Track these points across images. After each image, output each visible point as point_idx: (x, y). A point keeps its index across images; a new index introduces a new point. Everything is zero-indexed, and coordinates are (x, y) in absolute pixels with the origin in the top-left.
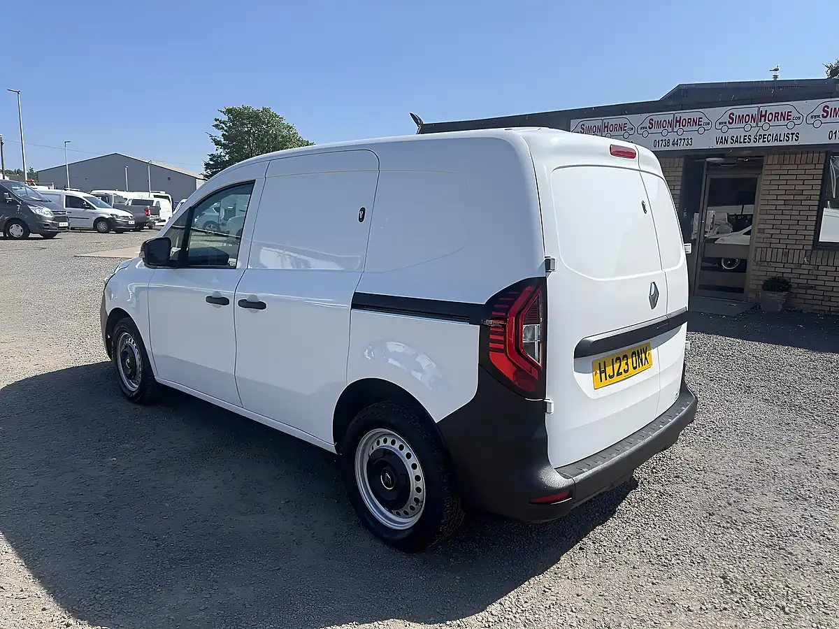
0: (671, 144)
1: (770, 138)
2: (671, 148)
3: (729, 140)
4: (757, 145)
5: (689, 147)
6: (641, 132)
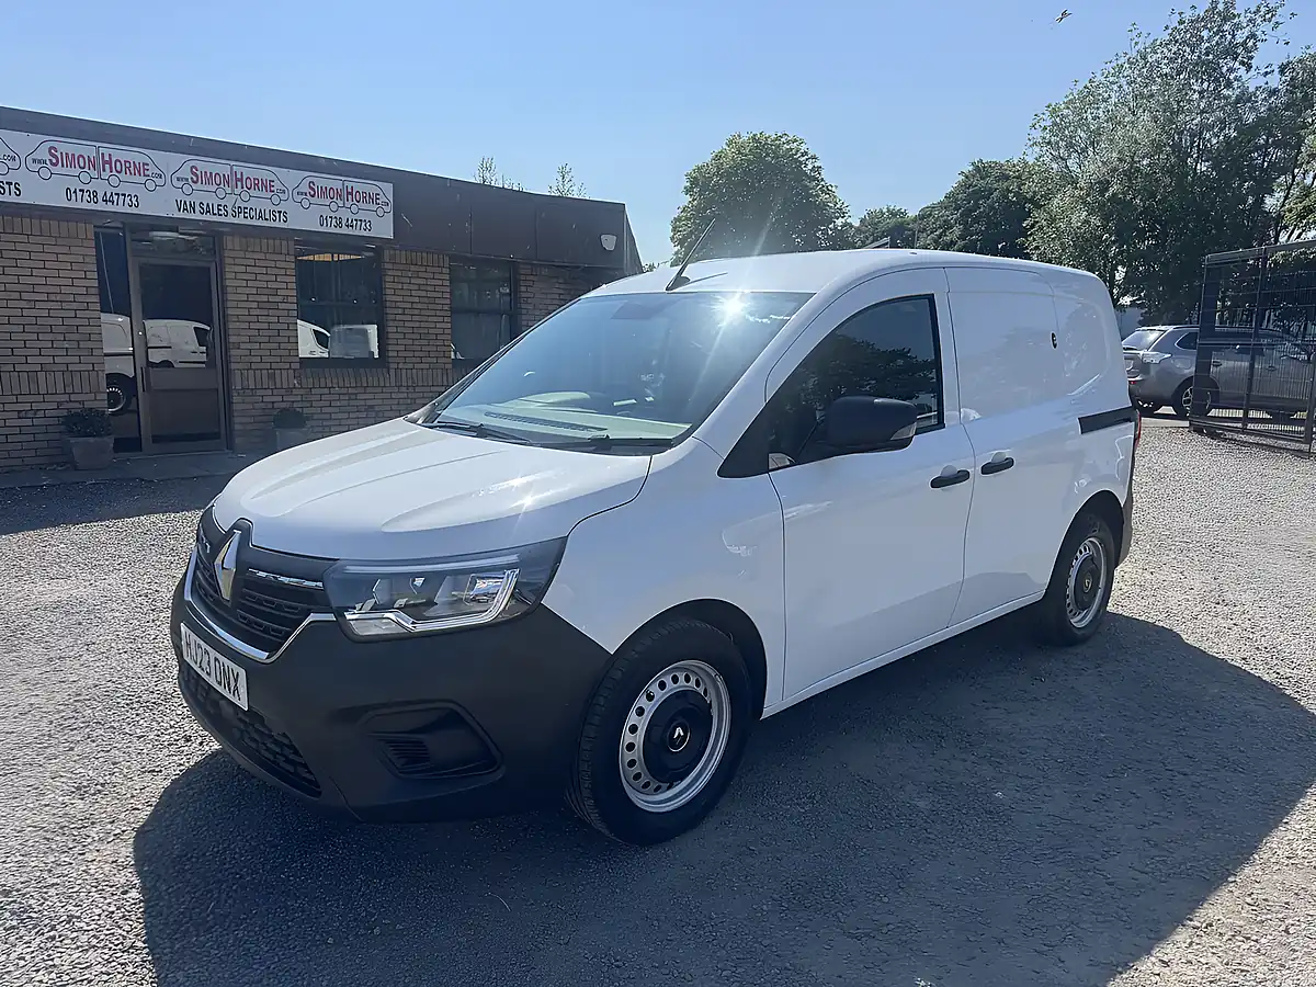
0: (100, 200)
1: (253, 213)
2: (101, 206)
3: (197, 208)
4: (236, 221)
5: (134, 210)
6: (36, 167)
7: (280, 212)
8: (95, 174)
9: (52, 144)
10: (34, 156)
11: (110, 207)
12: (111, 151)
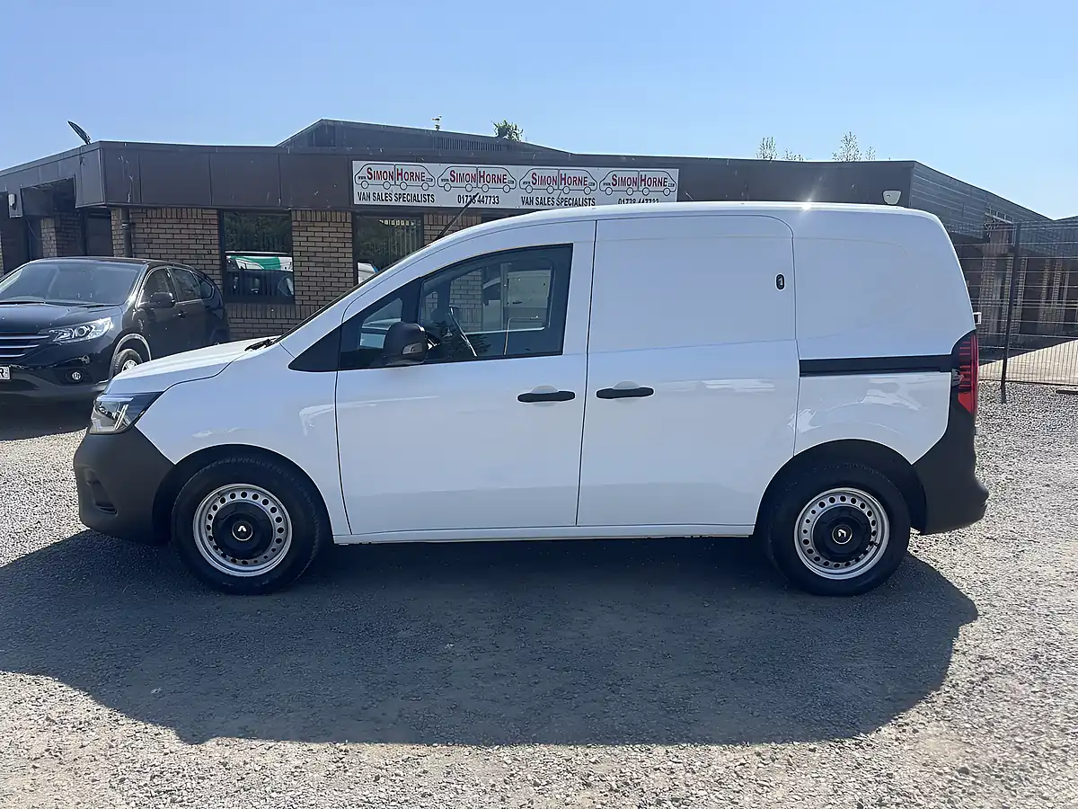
6: (442, 184)
7: (590, 199)
8: (474, 185)
9: (453, 169)
10: (442, 177)
11: (482, 205)
12: (484, 169)
